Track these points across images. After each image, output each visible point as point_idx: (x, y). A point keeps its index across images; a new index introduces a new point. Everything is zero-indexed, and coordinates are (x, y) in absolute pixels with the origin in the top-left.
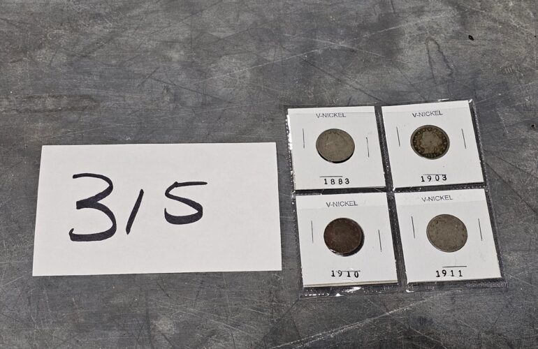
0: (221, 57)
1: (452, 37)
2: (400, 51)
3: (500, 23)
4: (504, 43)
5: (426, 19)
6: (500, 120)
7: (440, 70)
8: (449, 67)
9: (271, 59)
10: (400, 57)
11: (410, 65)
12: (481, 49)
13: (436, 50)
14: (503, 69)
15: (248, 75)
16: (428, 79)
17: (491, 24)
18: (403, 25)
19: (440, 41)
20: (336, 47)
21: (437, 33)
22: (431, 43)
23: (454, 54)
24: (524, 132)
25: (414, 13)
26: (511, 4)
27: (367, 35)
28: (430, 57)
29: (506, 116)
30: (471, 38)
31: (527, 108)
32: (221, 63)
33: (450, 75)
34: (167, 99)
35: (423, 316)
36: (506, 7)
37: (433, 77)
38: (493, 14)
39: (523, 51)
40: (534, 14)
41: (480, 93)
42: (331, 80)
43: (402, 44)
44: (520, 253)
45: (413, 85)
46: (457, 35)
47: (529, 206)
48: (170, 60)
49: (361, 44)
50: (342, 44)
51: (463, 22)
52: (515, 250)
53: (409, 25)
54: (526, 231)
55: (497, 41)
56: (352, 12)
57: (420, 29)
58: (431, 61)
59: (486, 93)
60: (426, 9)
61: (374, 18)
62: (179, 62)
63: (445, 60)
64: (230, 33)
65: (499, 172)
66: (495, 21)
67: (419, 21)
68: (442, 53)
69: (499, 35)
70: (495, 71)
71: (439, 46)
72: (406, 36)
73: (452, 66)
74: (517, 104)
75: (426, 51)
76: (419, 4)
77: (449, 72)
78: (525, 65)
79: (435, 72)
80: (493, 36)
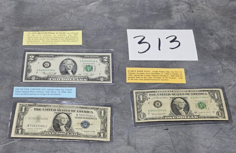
0: (119, 16)
1: (187, 12)
2: (172, 15)
3: (201, 8)
4: (203, 13)
5: (179, 7)
6: (202, 33)
7: (184, 20)
9: (134, 17)
10: (172, 16)
11: (175, 19)
12: (196, 15)
14: (202, 20)
15: (128, 21)
16: (181, 22)
19: (184, 13)
20: (153, 14)
21: (183, 11)
22: (181, 13)
23: (188, 16)
24: (209, 36)
25: (176, 5)
26: (204, 3)
27: (162, 11)
28: (181, 17)
29: (204, 32)
30: (193, 12)
31: (209, 30)
32: (119, 18)
33: (187, 21)
34: (104, 27)
37: (182, 22)
38: (199, 6)
39: (208, 15)
40: (211, 6)
41: (196, 26)
42: (152, 22)
43: (173, 13)
44: (209, 66)
45: (176, 24)
46: (189, 11)
47: (211, 54)
48: (105, 17)
49: (160, 13)
50: (155, 13)
51: (190, 8)
52: (208, 65)
53: (174, 8)
54: (210, 60)
55: (201, 13)
56: (158, 5)
57: (178, 9)
59: (198, 26)
60: (179, 4)
61: (164, 6)
62: (107, 17)
63: (185, 17)
64: (122, 10)
65: (202, 46)
66: (199, 7)
67: (177, 7)
68: (184, 16)
69: (201, 11)
70: (200, 20)
71: (183, 14)
72: (174, 11)
73: (187, 19)
74: (207, 29)
75: (180, 15)
76: (177, 3)
77: (187, 20)
78: (209, 19)
79: (183, 21)
80: (199, 11)
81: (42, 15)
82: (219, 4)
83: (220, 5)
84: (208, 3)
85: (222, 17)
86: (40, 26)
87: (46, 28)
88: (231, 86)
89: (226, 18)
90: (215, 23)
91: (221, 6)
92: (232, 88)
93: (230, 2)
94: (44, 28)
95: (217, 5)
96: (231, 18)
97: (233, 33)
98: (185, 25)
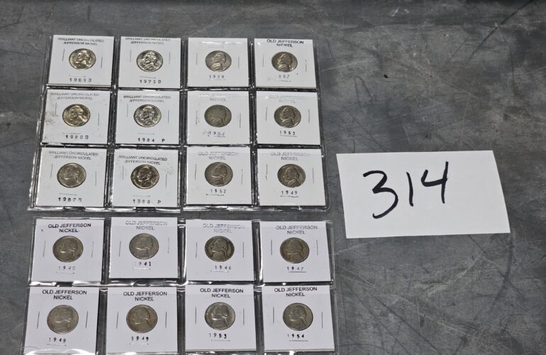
1: (372, 76)
2: (336, 84)
3: (407, 67)
4: (409, 80)
5: (354, 63)
6: (404, 132)
7: (364, 98)
8: (370, 96)
10: (335, 88)
11: (343, 94)
12: (393, 84)
13: (361, 84)
14: (407, 98)
16: (355, 103)
17: (400, 67)
18: (338, 67)
19: (364, 78)
21: (362, 73)
22: (358, 80)
23: (374, 87)
25: (346, 59)
26: (415, 54)
28: (357, 89)
29: (409, 129)
30: (386, 77)
31: (423, 125)
33: (371, 101)
35: (348, 258)
36: (411, 56)
37: (359, 102)
38: (402, 61)
39: (422, 86)
40: (431, 61)
41: (391, 113)
43: (338, 79)
45: (344, 107)
46: (376, 75)
51: (381, 67)
53: (342, 67)
55: (404, 79)
57: (350, 70)
58: (357, 91)
59: (395, 114)
60: (355, 56)
63: (367, 91)
66: (403, 65)
67: (349, 64)
68: (365, 86)
69: (406, 75)
70: (402, 99)
71: (363, 82)
72: (341, 74)
73: (372, 95)
74: (417, 121)
75: (354, 85)
76: (350, 53)
77: (370, 99)
78: (423, 95)
79: (360, 99)
80: (401, 76)
81: (19, 82)
82: (451, 57)
83: (453, 60)
84: (423, 55)
85: (456, 91)
86: (14, 112)
87: (29, 116)
88: (463, 269)
89: (464, 93)
90: (436, 107)
91: (455, 63)
92: (465, 276)
93: (476, 51)
94: (24, 116)
95: (446, 59)
96: (476, 94)
97: (477, 134)
98: (365, 110)
